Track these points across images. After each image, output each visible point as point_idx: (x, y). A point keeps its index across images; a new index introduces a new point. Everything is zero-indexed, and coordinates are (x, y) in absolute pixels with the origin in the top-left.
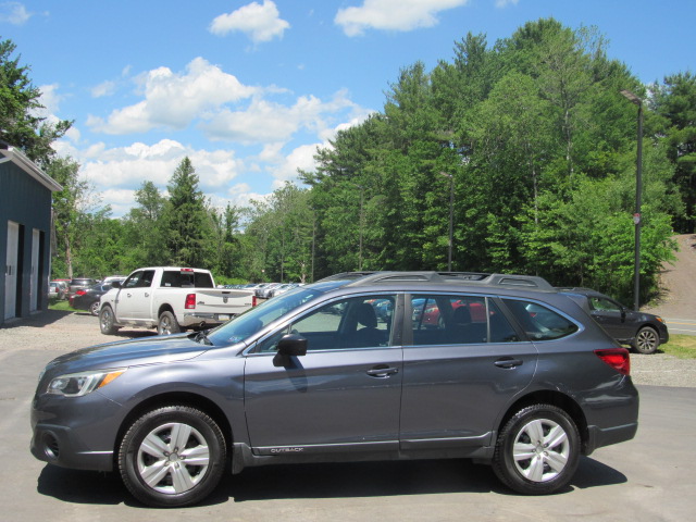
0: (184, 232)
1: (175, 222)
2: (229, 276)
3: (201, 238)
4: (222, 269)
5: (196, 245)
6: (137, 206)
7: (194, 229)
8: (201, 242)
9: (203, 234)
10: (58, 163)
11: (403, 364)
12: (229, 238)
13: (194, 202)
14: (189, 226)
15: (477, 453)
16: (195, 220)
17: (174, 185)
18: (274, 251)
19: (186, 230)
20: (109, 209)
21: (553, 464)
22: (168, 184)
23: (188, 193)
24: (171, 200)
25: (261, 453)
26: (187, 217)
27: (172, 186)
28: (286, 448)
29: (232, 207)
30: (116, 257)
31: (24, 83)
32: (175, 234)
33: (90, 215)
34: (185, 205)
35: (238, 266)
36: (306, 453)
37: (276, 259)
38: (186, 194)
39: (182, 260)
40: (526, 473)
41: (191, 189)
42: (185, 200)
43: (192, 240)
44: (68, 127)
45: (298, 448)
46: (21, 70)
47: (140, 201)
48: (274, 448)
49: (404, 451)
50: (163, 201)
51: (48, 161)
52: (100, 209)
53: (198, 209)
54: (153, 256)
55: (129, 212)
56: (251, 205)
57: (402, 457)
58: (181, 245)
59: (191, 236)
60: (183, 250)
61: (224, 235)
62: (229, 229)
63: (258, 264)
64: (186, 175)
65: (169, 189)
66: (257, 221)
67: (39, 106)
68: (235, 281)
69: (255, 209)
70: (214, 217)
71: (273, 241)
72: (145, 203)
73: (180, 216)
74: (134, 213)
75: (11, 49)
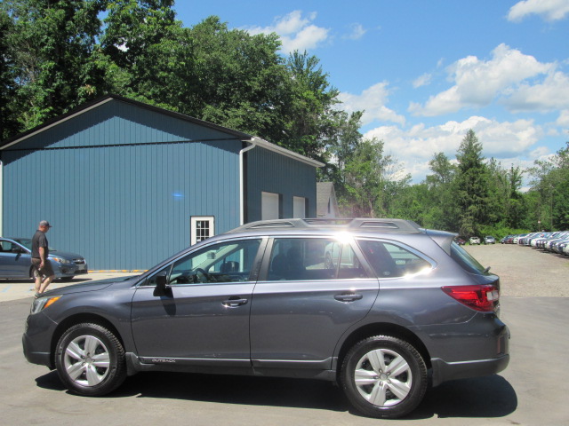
0: (471, 192)
1: (464, 184)
2: (516, 228)
3: (486, 196)
4: (509, 222)
5: (482, 202)
6: (432, 173)
7: (480, 189)
8: (486, 200)
9: (489, 192)
10: (367, 144)
11: (252, 297)
12: (514, 195)
13: (478, 166)
14: (476, 186)
15: (322, 375)
16: (480, 181)
17: (462, 153)
18: (559, 204)
19: (473, 190)
20: (410, 177)
21: (396, 391)
22: (457, 153)
23: (473, 160)
24: (460, 166)
25: (146, 362)
26: (473, 179)
27: (460, 154)
28: (163, 359)
29: (515, 169)
30: (420, 215)
31: (325, 87)
32: (464, 194)
33: (394, 183)
34: (471, 169)
35: (524, 218)
36: (178, 364)
37: (560, 211)
38: (471, 160)
39: (471, 215)
40: (368, 397)
41: (475, 156)
42: (471, 166)
43: (478, 198)
44: (360, 116)
45: (172, 359)
46: (323, 77)
47: (433, 169)
48: (154, 359)
49: (257, 368)
50: (453, 167)
51: (357, 143)
52: (403, 177)
53: (483, 172)
54: (447, 213)
55: (425, 178)
56: (537, 166)
57: (257, 373)
58: (470, 203)
59: (478, 195)
60: (471, 207)
61: (509, 193)
62: (514, 188)
63: (545, 216)
64: (471, 144)
65: (458, 158)
66: (544, 179)
67: (337, 102)
68: (520, 231)
69: (540, 168)
70: (500, 178)
71: (557, 195)
72: (438, 171)
73: (467, 179)
74: (429, 179)
75: (316, 63)
